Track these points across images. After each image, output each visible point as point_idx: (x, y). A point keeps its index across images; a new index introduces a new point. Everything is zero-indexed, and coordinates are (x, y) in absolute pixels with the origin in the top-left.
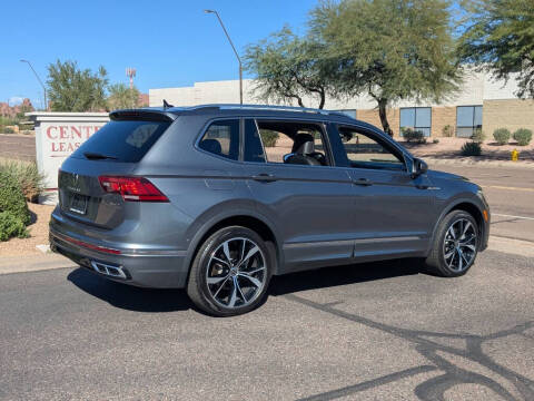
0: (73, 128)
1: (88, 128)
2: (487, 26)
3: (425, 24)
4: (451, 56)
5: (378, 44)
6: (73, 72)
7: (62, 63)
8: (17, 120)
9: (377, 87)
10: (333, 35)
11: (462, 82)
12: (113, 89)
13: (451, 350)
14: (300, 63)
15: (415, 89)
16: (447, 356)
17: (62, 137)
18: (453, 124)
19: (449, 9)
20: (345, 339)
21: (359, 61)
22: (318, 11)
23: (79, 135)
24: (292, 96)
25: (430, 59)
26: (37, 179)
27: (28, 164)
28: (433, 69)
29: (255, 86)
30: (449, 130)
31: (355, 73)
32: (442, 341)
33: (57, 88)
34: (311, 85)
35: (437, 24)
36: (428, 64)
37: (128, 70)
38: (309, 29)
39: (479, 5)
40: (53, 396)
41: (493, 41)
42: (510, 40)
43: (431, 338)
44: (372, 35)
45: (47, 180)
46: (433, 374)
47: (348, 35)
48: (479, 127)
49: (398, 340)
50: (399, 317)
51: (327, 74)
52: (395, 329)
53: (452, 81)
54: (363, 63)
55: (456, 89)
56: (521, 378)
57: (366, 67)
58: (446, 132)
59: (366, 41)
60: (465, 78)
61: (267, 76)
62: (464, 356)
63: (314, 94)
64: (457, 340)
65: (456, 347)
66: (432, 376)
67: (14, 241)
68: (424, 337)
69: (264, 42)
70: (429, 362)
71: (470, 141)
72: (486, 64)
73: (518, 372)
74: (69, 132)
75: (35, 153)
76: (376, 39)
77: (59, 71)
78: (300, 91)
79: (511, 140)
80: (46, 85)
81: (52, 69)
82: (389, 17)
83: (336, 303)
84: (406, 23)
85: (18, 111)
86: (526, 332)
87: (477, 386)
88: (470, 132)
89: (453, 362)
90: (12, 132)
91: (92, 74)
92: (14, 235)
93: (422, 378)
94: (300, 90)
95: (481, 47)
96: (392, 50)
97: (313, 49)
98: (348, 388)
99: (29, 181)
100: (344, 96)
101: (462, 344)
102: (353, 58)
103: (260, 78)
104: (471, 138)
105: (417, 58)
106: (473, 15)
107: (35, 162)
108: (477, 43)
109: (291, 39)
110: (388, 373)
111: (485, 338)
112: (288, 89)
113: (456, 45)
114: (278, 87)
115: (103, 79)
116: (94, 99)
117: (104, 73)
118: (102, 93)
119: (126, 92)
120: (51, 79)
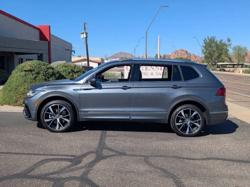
6: (214, 41)
7: (210, 37)
77: (208, 41)
80: (202, 48)
91: (223, 42)
115: (229, 44)
116: (223, 53)
117: (229, 40)
118: (227, 51)
119: (240, 49)
120: (205, 45)
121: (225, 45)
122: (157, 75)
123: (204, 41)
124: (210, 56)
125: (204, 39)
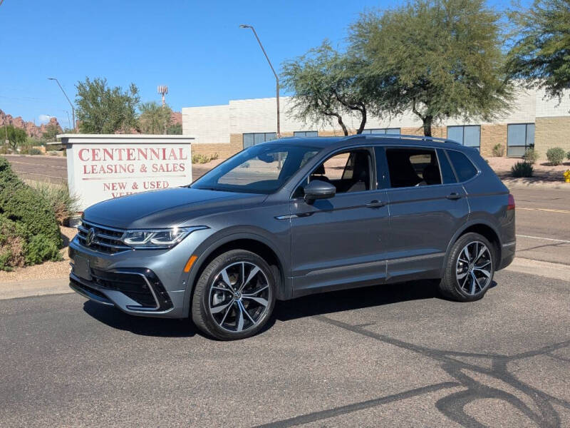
0: (105, 150)
1: (120, 150)
2: (538, 40)
3: (472, 38)
4: (500, 72)
5: (421, 60)
6: (102, 90)
7: (91, 81)
8: (43, 140)
9: (421, 105)
10: (376, 50)
11: (512, 98)
12: (144, 108)
13: (476, 369)
14: (340, 81)
15: (462, 106)
16: (471, 374)
17: (94, 160)
18: (504, 144)
19: (496, 23)
20: (374, 358)
21: (403, 78)
22: (360, 25)
23: (112, 157)
24: (332, 114)
25: (477, 75)
26: (68, 202)
27: (59, 187)
28: (481, 86)
29: (293, 104)
30: (500, 149)
31: (399, 90)
32: (469, 360)
33: (86, 107)
34: (352, 103)
35: (484, 38)
36: (475, 80)
37: (160, 88)
38: (349, 44)
39: (529, 18)
40: (93, 406)
41: (545, 56)
42: (563, 54)
43: (458, 358)
44: (417, 50)
45: (78, 203)
46: (455, 390)
47: (392, 51)
48: (532, 146)
49: (424, 360)
50: (428, 339)
51: (368, 91)
52: (423, 349)
53: (502, 98)
54: (406, 79)
55: (507, 106)
56: (541, 394)
57: (410, 84)
58: (497, 151)
59: (410, 57)
60: (515, 94)
61: (306, 94)
62: (488, 373)
63: (354, 112)
64: (483, 359)
65: (482, 366)
66: (454, 392)
67: (48, 264)
68: (452, 357)
69: (302, 58)
70: (454, 379)
71: (521, 161)
72: (537, 80)
73: (540, 389)
74: (101, 154)
75: (66, 176)
76: (421, 55)
77: (88, 89)
78: (340, 110)
79: (565, 160)
80: (74, 104)
81: (81, 87)
82: (434, 31)
83: (367, 325)
84: (451, 37)
85: (44, 131)
86: (554, 353)
87: (497, 401)
88: (522, 152)
89: (476, 379)
90: (39, 153)
91: (123, 92)
92: (47, 258)
93: (445, 393)
94: (340, 108)
95: (532, 62)
96: (438, 66)
97: (354, 65)
98: (372, 401)
99: (61, 204)
100: (387, 115)
101: (488, 363)
102: (397, 74)
103: (298, 96)
104: (523, 157)
105: (463, 74)
106: (523, 28)
107: (67, 185)
108: (527, 58)
109: (331, 55)
110: (411, 388)
111: (512, 358)
112: (328, 106)
113: (505, 60)
114: (317, 105)
115: (134, 97)
116: (124, 118)
117: (135, 90)
118: (133, 112)
119: (157, 111)
120: (80, 98)
121: (128, 100)
122: (155, 170)
123: (79, 88)
124: (96, 123)
125: (78, 85)
